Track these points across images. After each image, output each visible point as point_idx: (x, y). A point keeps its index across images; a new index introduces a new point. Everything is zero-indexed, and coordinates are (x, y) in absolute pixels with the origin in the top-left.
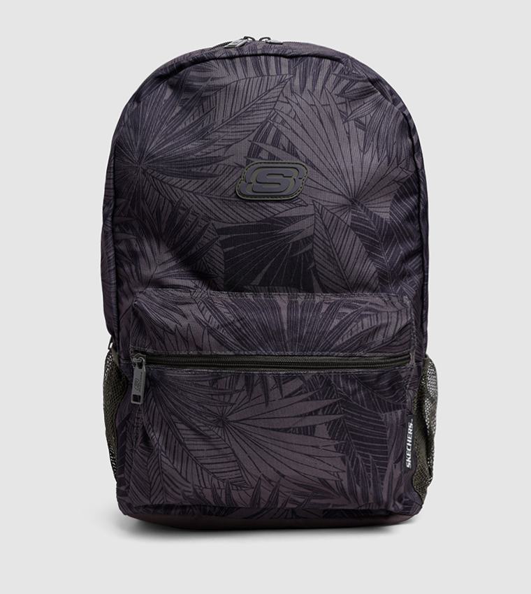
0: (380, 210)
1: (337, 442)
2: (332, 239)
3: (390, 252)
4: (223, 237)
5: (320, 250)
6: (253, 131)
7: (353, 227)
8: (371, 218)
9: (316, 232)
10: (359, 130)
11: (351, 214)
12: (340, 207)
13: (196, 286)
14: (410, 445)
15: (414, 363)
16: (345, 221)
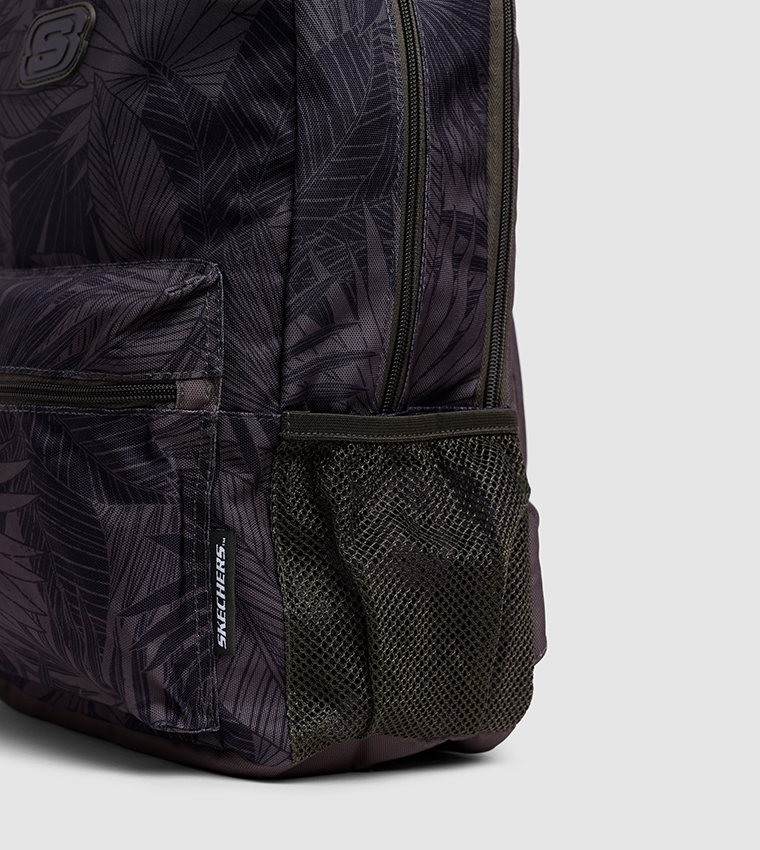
1: (32, 552)
3: (212, 170)
4: (10, 164)
5: (96, 172)
7: (146, 119)
8: (183, 98)
9: (91, 138)
11: (146, 94)
14: (223, 596)
15: (215, 409)
16: (133, 108)
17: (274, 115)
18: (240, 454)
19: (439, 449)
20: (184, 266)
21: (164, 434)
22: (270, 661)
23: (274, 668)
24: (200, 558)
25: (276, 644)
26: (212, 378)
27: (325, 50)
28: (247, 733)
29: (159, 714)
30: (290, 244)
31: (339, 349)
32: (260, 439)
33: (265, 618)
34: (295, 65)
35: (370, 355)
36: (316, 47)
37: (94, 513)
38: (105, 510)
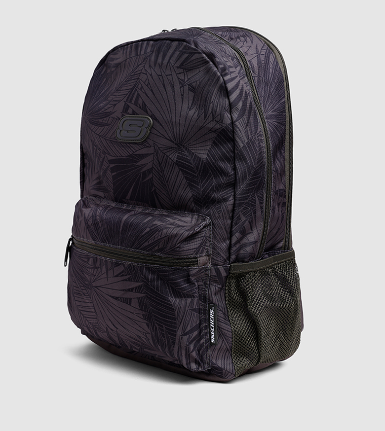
0: (200, 152)
1: (144, 313)
2: (163, 171)
3: (204, 184)
4: (112, 165)
5: (156, 179)
6: (127, 94)
7: (177, 163)
8: (192, 157)
9: (154, 166)
10: (191, 93)
11: (177, 154)
12: (169, 148)
13: (105, 197)
14: (213, 326)
15: (209, 265)
16: (172, 159)
17: (227, 167)
18: (217, 279)
19: (274, 268)
20: (196, 216)
21: (194, 275)
22: (228, 346)
23: (228, 347)
24: (205, 314)
25: (229, 340)
26: (208, 255)
27: (244, 146)
28: (221, 369)
29: (194, 366)
30: (233, 210)
31: (247, 241)
32: (224, 274)
33: (226, 332)
34: (234, 150)
35: (256, 242)
36: (242, 145)
37: (170, 301)
38: (173, 300)
